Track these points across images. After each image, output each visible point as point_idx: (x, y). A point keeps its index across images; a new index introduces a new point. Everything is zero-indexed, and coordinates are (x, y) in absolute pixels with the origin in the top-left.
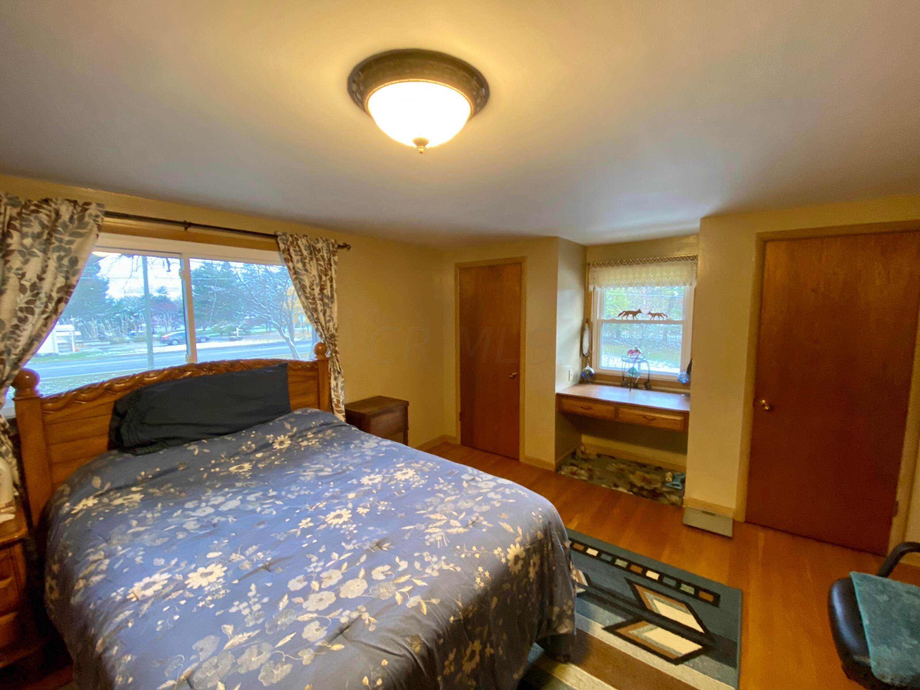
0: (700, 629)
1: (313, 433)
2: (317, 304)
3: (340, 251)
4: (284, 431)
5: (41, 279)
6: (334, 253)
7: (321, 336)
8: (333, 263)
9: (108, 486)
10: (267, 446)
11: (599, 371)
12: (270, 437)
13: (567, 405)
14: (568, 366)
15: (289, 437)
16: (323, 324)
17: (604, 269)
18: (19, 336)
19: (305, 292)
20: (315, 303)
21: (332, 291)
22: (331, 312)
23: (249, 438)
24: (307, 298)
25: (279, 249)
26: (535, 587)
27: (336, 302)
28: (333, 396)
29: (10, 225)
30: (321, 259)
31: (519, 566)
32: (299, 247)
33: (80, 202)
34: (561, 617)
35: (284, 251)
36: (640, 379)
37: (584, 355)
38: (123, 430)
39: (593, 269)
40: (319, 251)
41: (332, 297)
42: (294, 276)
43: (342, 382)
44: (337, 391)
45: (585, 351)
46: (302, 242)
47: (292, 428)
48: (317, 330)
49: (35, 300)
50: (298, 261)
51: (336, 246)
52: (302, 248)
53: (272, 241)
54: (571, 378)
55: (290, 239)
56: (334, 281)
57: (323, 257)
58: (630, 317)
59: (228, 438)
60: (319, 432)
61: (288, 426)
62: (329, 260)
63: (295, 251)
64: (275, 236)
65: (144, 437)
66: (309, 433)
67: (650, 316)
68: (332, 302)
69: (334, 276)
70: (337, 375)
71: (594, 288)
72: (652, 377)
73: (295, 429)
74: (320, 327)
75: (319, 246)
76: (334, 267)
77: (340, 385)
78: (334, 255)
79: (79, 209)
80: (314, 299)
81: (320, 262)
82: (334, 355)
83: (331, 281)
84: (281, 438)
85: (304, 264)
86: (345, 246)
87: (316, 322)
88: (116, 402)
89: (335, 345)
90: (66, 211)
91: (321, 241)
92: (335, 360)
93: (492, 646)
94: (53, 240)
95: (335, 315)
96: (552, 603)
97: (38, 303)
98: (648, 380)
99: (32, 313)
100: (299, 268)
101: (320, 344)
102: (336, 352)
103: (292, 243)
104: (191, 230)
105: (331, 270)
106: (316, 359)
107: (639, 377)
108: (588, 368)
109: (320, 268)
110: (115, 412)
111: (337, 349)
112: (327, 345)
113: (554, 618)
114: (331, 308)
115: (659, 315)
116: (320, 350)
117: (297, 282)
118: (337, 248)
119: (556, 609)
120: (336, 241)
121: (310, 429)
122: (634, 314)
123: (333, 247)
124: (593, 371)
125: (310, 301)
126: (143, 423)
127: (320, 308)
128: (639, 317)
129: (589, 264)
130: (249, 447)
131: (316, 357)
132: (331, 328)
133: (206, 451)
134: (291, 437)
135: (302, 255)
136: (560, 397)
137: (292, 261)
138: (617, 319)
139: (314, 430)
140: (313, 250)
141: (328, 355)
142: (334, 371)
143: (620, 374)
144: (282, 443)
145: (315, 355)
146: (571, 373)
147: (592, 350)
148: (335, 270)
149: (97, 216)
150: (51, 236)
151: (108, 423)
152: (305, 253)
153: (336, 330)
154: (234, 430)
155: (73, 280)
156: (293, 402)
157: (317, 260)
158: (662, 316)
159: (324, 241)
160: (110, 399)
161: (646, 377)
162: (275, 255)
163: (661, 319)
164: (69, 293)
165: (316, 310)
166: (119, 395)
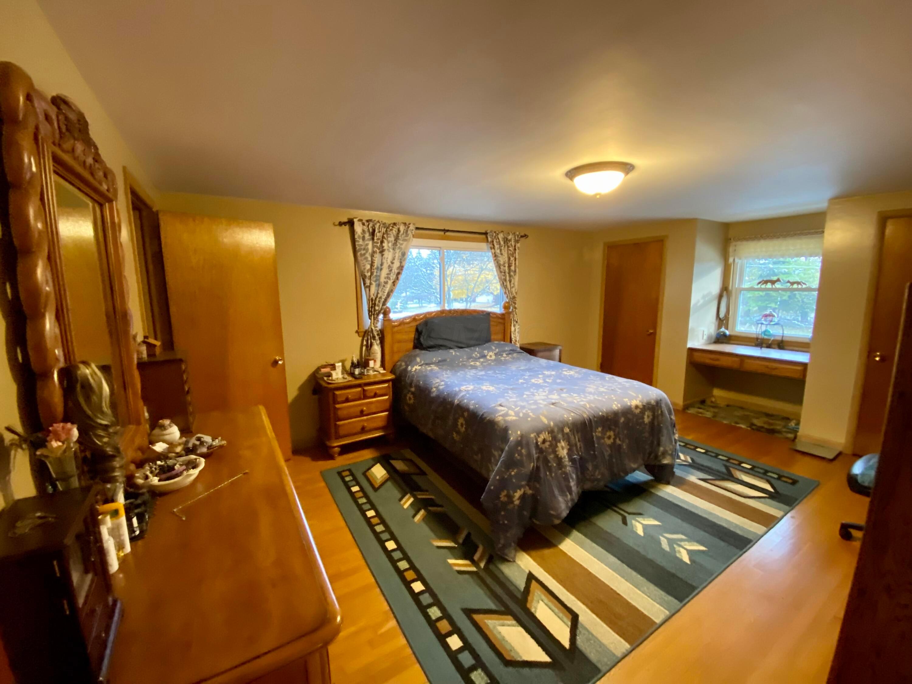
0: (772, 490)
1: (506, 354)
2: (506, 276)
3: (523, 239)
4: (492, 350)
5: (392, 263)
6: (517, 241)
7: (507, 297)
8: (517, 248)
9: (423, 362)
10: (484, 356)
11: (733, 333)
12: (486, 352)
13: (698, 357)
14: (702, 328)
15: (495, 354)
16: (509, 289)
17: (745, 243)
18: (385, 290)
19: (500, 268)
20: (505, 275)
21: (515, 267)
22: (514, 281)
23: (476, 351)
24: (501, 272)
25: (487, 241)
26: (647, 427)
27: (517, 274)
28: (512, 337)
29: (383, 237)
30: (510, 246)
31: (638, 411)
32: (499, 239)
33: (407, 224)
34: (664, 454)
35: (490, 242)
36: (773, 341)
37: (720, 319)
38: (422, 339)
39: (734, 243)
40: (510, 240)
41: (515, 271)
42: (495, 258)
43: (518, 329)
44: (515, 334)
45: (722, 315)
46: (501, 236)
47: (496, 349)
48: (505, 293)
49: (390, 273)
50: (498, 249)
51: (520, 236)
52: (501, 239)
53: (484, 236)
54: (705, 337)
55: (494, 234)
56: (517, 260)
57: (511, 244)
58: (769, 286)
59: (466, 349)
60: (510, 354)
61: (494, 348)
62: (515, 246)
63: (496, 242)
64: (486, 234)
65: (431, 343)
66: (504, 354)
67: (789, 284)
68: (515, 275)
69: (517, 257)
70: (515, 323)
71: (734, 260)
72: (784, 339)
73: (497, 350)
74: (507, 291)
75: (509, 237)
76: (517, 251)
77: (517, 330)
78: (518, 243)
79: (407, 227)
80: (505, 273)
81: (510, 248)
82: (514, 310)
83: (515, 260)
84: (491, 353)
85: (501, 250)
86: (525, 236)
87: (505, 288)
88: (417, 326)
89: (515, 303)
90: (402, 228)
91: (511, 234)
92: (514, 313)
93: (620, 440)
94: (398, 244)
95: (516, 284)
96: (659, 445)
97: (392, 274)
98: (782, 341)
99: (390, 279)
100: (498, 253)
101: (507, 302)
102: (515, 308)
103: (495, 237)
104: (448, 234)
105: (515, 253)
106: (504, 312)
107: (772, 339)
108: (723, 329)
109: (510, 252)
110: (417, 330)
111: (516, 306)
112: (511, 303)
113: (660, 454)
114: (514, 279)
115: (798, 283)
116: (506, 307)
117: (496, 262)
118: (520, 238)
119: (661, 449)
120: (519, 233)
121: (505, 351)
122: (773, 282)
123: (518, 236)
124: (727, 333)
125: (503, 274)
126: (430, 337)
127: (508, 278)
128: (777, 285)
129: (731, 239)
130: (476, 356)
131: (504, 311)
132: (514, 292)
133: (458, 354)
134: (496, 354)
135: (500, 244)
136: (692, 351)
137: (494, 249)
138: (756, 287)
139: (507, 353)
140: (506, 240)
141: (511, 310)
142: (514, 321)
143: (755, 336)
144: (491, 356)
145: (503, 310)
146: (705, 333)
147: (729, 315)
148: (518, 253)
149: (412, 230)
150: (397, 241)
151: (413, 336)
152: (502, 243)
153: (516, 293)
154: (468, 346)
155: (403, 264)
156: (492, 337)
157: (508, 247)
158: (801, 285)
159: (513, 234)
160: (414, 324)
161: (779, 338)
162: (484, 245)
163: (800, 286)
164: (402, 270)
165: (505, 280)
166: (418, 323)
